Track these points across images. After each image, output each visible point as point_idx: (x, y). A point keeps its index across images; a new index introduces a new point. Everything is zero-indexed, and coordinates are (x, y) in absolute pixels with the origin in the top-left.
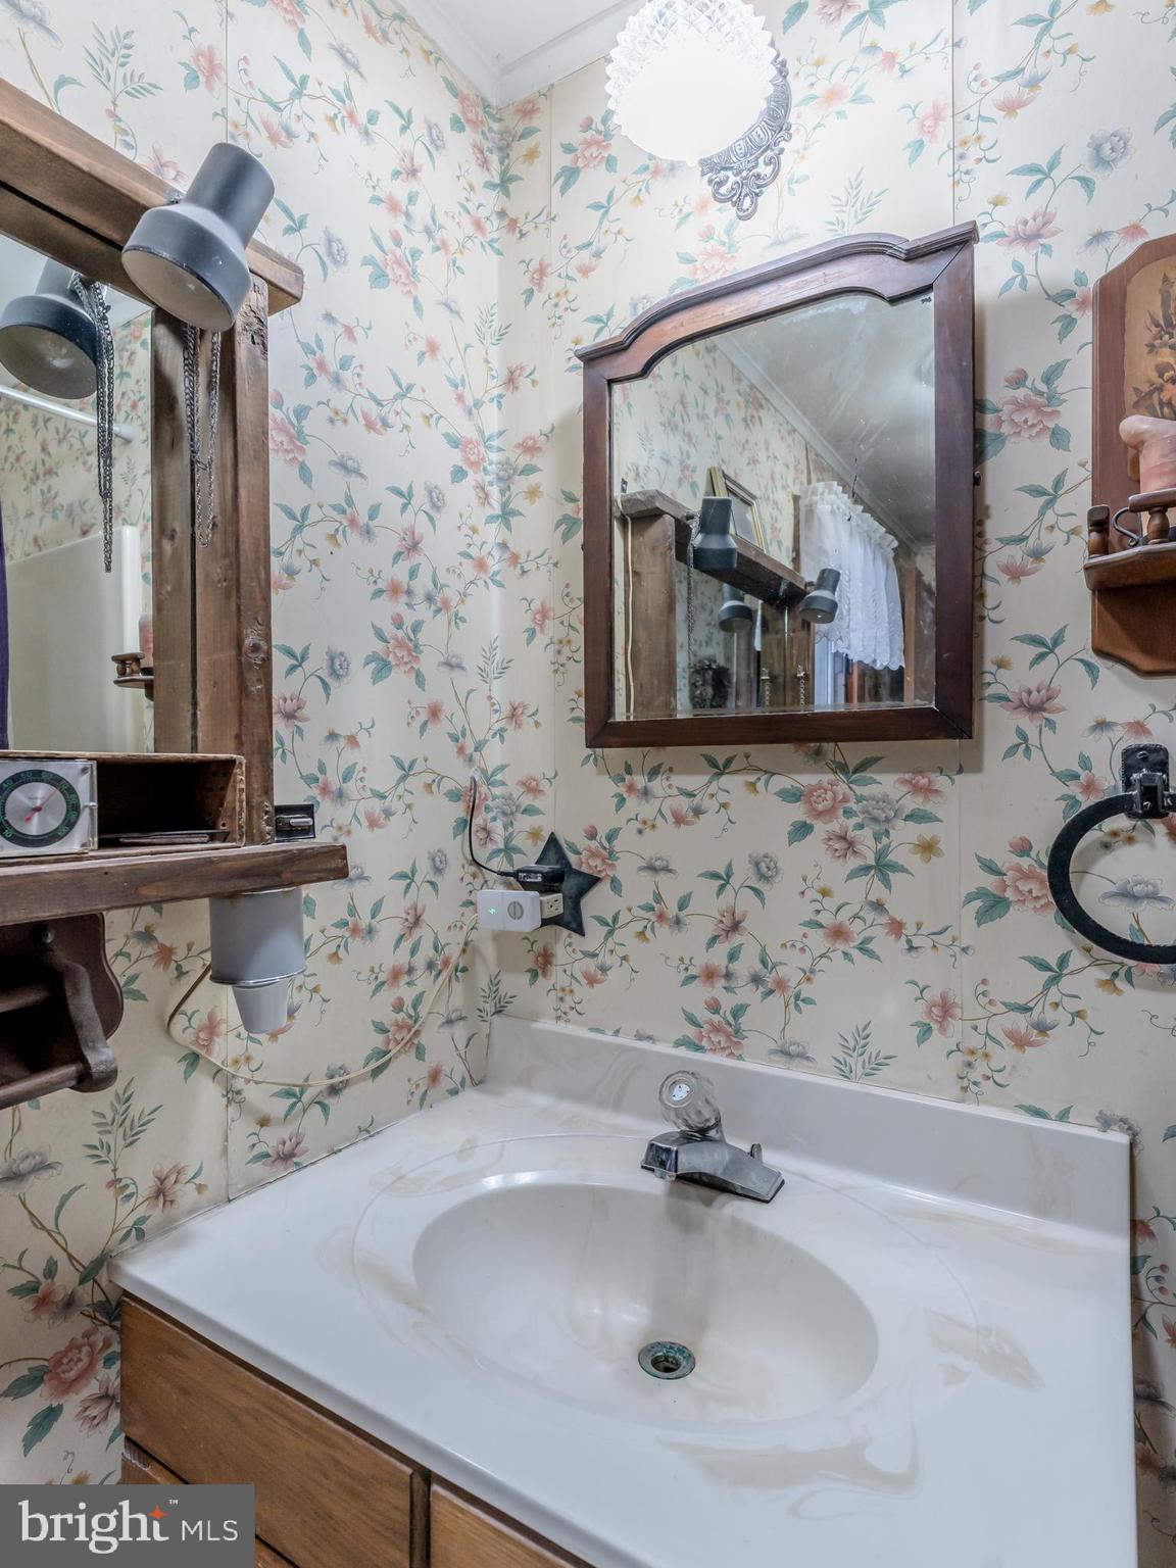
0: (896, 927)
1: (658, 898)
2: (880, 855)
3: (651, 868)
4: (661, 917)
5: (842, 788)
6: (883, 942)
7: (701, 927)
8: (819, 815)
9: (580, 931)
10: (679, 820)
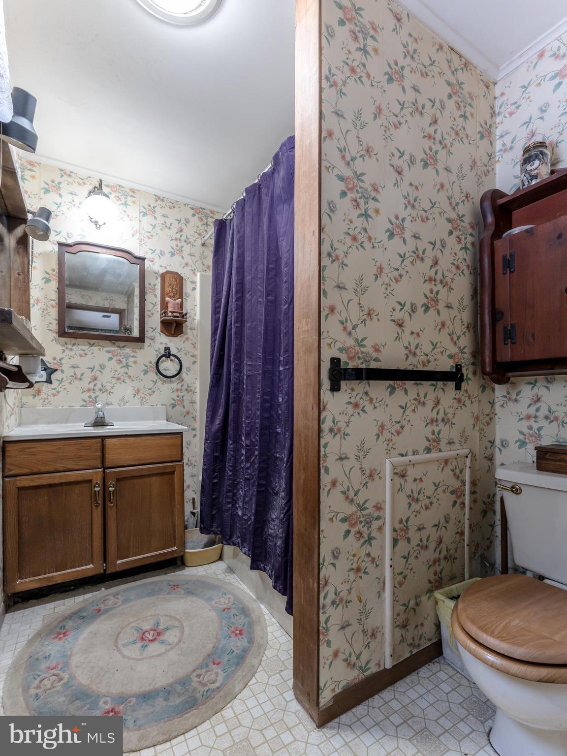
0: (130, 377)
1: (75, 374)
2: (127, 364)
3: (73, 367)
4: (76, 378)
5: (119, 351)
6: (127, 380)
7: (86, 380)
8: (115, 356)
9: (51, 383)
10: (81, 356)
